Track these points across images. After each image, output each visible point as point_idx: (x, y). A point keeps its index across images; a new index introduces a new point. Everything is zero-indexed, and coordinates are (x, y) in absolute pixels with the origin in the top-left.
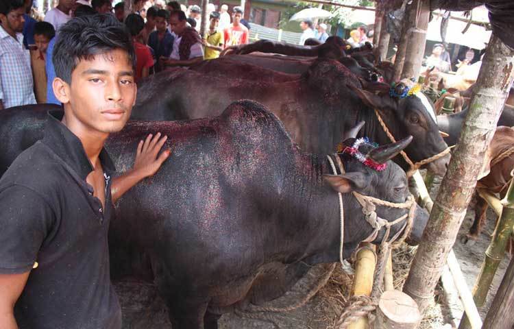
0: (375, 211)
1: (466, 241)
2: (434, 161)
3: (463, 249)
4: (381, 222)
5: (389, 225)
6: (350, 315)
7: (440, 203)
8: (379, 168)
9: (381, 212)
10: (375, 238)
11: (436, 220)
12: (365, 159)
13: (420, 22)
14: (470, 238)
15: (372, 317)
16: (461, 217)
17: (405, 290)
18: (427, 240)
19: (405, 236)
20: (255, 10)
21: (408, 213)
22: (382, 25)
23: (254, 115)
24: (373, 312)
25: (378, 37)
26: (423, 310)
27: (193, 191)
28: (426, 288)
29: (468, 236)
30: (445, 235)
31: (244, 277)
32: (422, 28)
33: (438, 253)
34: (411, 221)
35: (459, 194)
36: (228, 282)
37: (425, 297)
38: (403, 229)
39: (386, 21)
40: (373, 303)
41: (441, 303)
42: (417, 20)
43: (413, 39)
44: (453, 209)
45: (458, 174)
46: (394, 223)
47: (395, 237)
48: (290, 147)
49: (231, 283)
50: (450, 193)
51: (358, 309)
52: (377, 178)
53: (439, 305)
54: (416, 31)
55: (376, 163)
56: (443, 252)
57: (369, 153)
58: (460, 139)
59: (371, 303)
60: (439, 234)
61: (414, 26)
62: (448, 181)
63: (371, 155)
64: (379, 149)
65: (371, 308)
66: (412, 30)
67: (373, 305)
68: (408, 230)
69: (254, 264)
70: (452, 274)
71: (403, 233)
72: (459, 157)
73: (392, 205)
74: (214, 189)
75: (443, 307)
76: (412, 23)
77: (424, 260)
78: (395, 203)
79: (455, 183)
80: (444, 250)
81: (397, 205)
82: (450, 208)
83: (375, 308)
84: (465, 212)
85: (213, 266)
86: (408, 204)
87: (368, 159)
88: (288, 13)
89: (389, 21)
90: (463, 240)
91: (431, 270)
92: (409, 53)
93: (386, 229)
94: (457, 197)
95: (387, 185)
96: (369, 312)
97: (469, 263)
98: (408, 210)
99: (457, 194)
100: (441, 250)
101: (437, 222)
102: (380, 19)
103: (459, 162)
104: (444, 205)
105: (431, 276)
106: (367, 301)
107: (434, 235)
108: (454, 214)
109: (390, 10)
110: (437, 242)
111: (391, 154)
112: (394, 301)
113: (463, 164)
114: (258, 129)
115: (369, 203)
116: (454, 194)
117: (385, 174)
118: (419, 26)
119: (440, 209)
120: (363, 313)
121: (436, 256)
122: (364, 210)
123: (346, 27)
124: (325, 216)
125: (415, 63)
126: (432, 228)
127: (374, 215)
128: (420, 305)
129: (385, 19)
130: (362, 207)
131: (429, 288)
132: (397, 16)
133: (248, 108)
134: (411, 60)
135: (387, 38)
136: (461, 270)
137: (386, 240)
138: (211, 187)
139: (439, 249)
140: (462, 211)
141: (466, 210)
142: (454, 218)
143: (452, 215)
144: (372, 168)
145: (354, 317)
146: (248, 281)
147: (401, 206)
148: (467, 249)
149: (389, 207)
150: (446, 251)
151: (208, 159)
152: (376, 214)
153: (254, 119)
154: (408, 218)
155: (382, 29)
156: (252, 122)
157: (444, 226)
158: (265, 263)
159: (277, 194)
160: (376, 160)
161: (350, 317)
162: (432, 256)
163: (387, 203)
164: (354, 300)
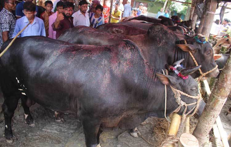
0: (180, 97)
1: (227, 114)
2: (213, 72)
3: (225, 118)
4: (183, 103)
5: (186, 105)
6: (166, 143)
7: (214, 94)
8: (184, 78)
9: (183, 98)
10: (178, 111)
11: (211, 102)
12: (178, 73)
13: (212, 8)
14: (229, 113)
15: (176, 144)
16: (224, 102)
17: (193, 134)
18: (206, 111)
19: (194, 112)
20: (136, 2)
21: (197, 102)
22: (194, 11)
23: (129, 47)
24: (177, 142)
25: (192, 16)
26: (202, 144)
27: (98, 75)
28: (204, 134)
29: (228, 112)
30: (215, 109)
31: (117, 115)
32: (212, 12)
33: (211, 118)
34: (198, 106)
35: (223, 90)
36: (110, 116)
37: (203, 138)
38: (194, 108)
39: (196, 9)
40: (177, 138)
41: (212, 142)
42: (211, 8)
43: (208, 16)
44: (220, 97)
45: (224, 80)
46: (189, 105)
47: (189, 112)
48: (144, 63)
49: (111, 117)
50: (219, 89)
51: (170, 141)
52: (183, 82)
53: (211, 143)
54: (210, 12)
55: (183, 75)
56: (214, 117)
57: (180, 71)
58: (226, 64)
59: (176, 138)
60: (212, 109)
61: (209, 10)
62: (219, 83)
63: (181, 71)
64: (185, 69)
65: (176, 141)
66: (207, 12)
67: (177, 139)
68: (196, 110)
69: (122, 110)
70: (218, 129)
71: (194, 111)
72: (225, 73)
73: (189, 96)
74: (108, 75)
75: (213, 144)
76: (208, 9)
77: (204, 120)
78: (191, 95)
79: (222, 84)
80: (214, 116)
81: (191, 97)
82: (219, 96)
83: (178, 141)
84: (226, 99)
85: (103, 108)
86: (197, 97)
87: (180, 73)
88: (151, 4)
89: (197, 9)
90: (226, 114)
91: (207, 125)
92: (205, 23)
93: (185, 107)
94: (222, 92)
95: (187, 87)
96: (175, 142)
97: (227, 125)
98: (197, 100)
99: (222, 90)
100: (213, 117)
101: (212, 103)
102: (194, 8)
103: (225, 75)
104: (216, 95)
105: (207, 128)
106: (174, 137)
107: (210, 109)
108: (220, 99)
109: (198, 3)
110: (211, 113)
111: (190, 72)
112: (187, 138)
113: (227, 76)
114: (130, 53)
115: (178, 93)
116: (221, 90)
117: (187, 81)
118: (212, 10)
119: (214, 97)
120: (172, 142)
121: (210, 119)
122: (175, 96)
123: (178, 12)
124: (156, 95)
125: (208, 28)
126: (209, 105)
127: (179, 99)
128: (200, 142)
129: (196, 8)
130: (174, 94)
131: (205, 134)
132: (201, 6)
133: (128, 43)
134: (206, 26)
135: (196, 17)
136: (224, 128)
137: (185, 113)
138: (106, 74)
139: (212, 116)
140: (224, 99)
141: (226, 98)
142: (220, 101)
143: (220, 100)
144: (181, 77)
145: (167, 144)
146: (118, 118)
147: (194, 97)
148: (227, 118)
149: (187, 97)
150: (215, 117)
151: (106, 62)
152: (180, 98)
153: (129, 48)
154: (196, 104)
155: (194, 13)
156: (128, 49)
157: (215, 105)
158: (126, 111)
159: (135, 82)
160: (183, 74)
161: (166, 144)
162: (208, 119)
163: (187, 95)
164: (169, 136)
